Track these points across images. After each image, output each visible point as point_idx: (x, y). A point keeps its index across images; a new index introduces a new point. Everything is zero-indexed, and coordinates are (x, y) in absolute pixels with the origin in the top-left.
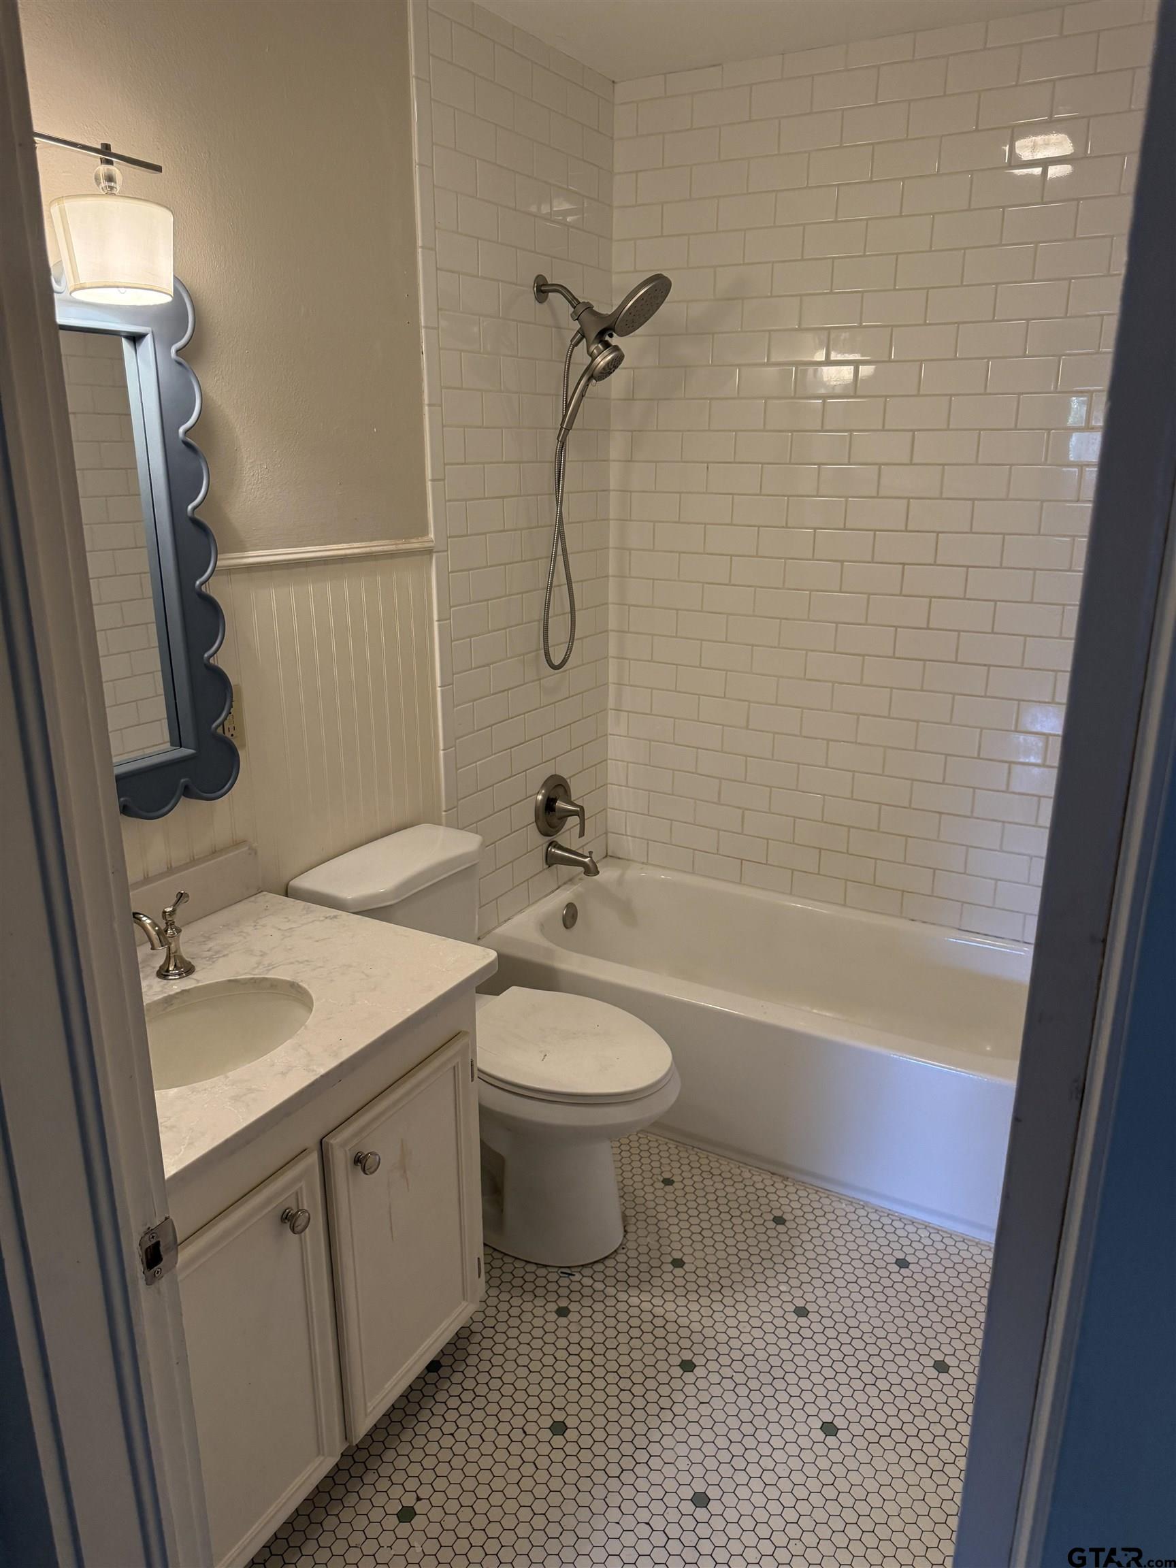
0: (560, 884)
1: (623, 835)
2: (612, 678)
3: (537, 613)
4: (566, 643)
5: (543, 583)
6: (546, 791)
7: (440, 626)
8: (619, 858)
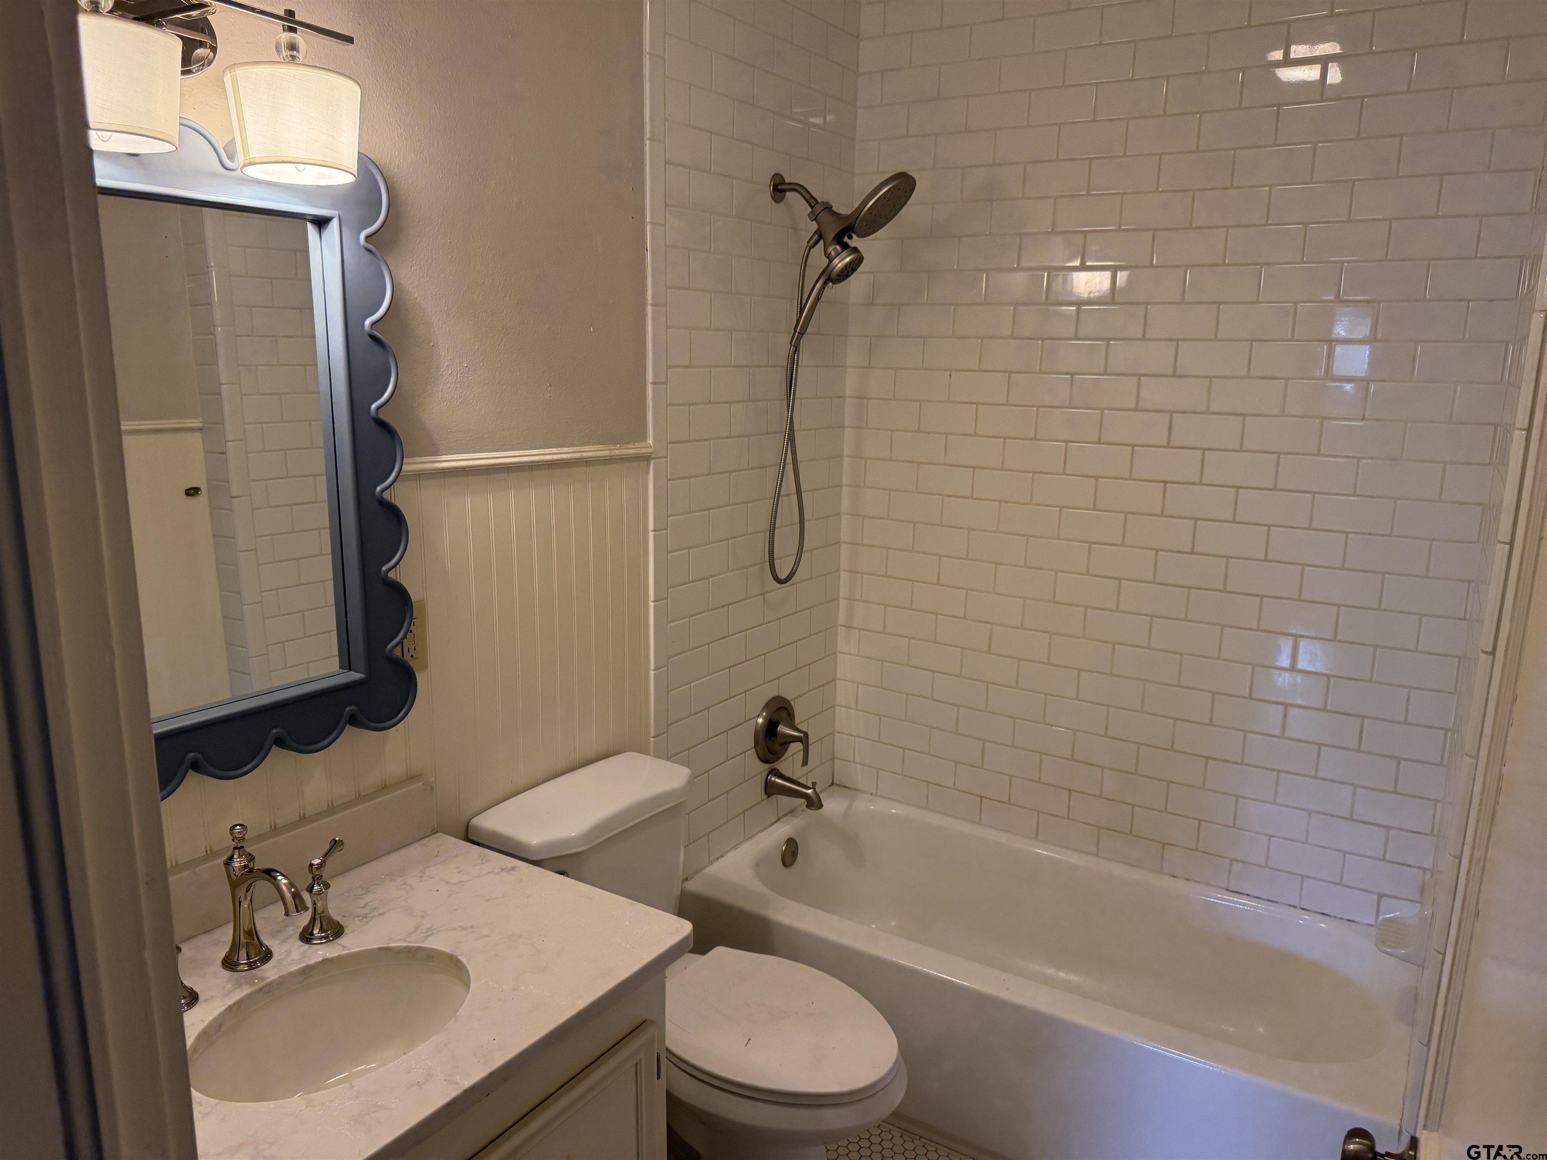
0: (780, 815)
1: (851, 762)
2: (843, 592)
3: (763, 524)
4: (793, 555)
5: (770, 491)
6: (767, 714)
7: (655, 536)
8: (846, 787)
